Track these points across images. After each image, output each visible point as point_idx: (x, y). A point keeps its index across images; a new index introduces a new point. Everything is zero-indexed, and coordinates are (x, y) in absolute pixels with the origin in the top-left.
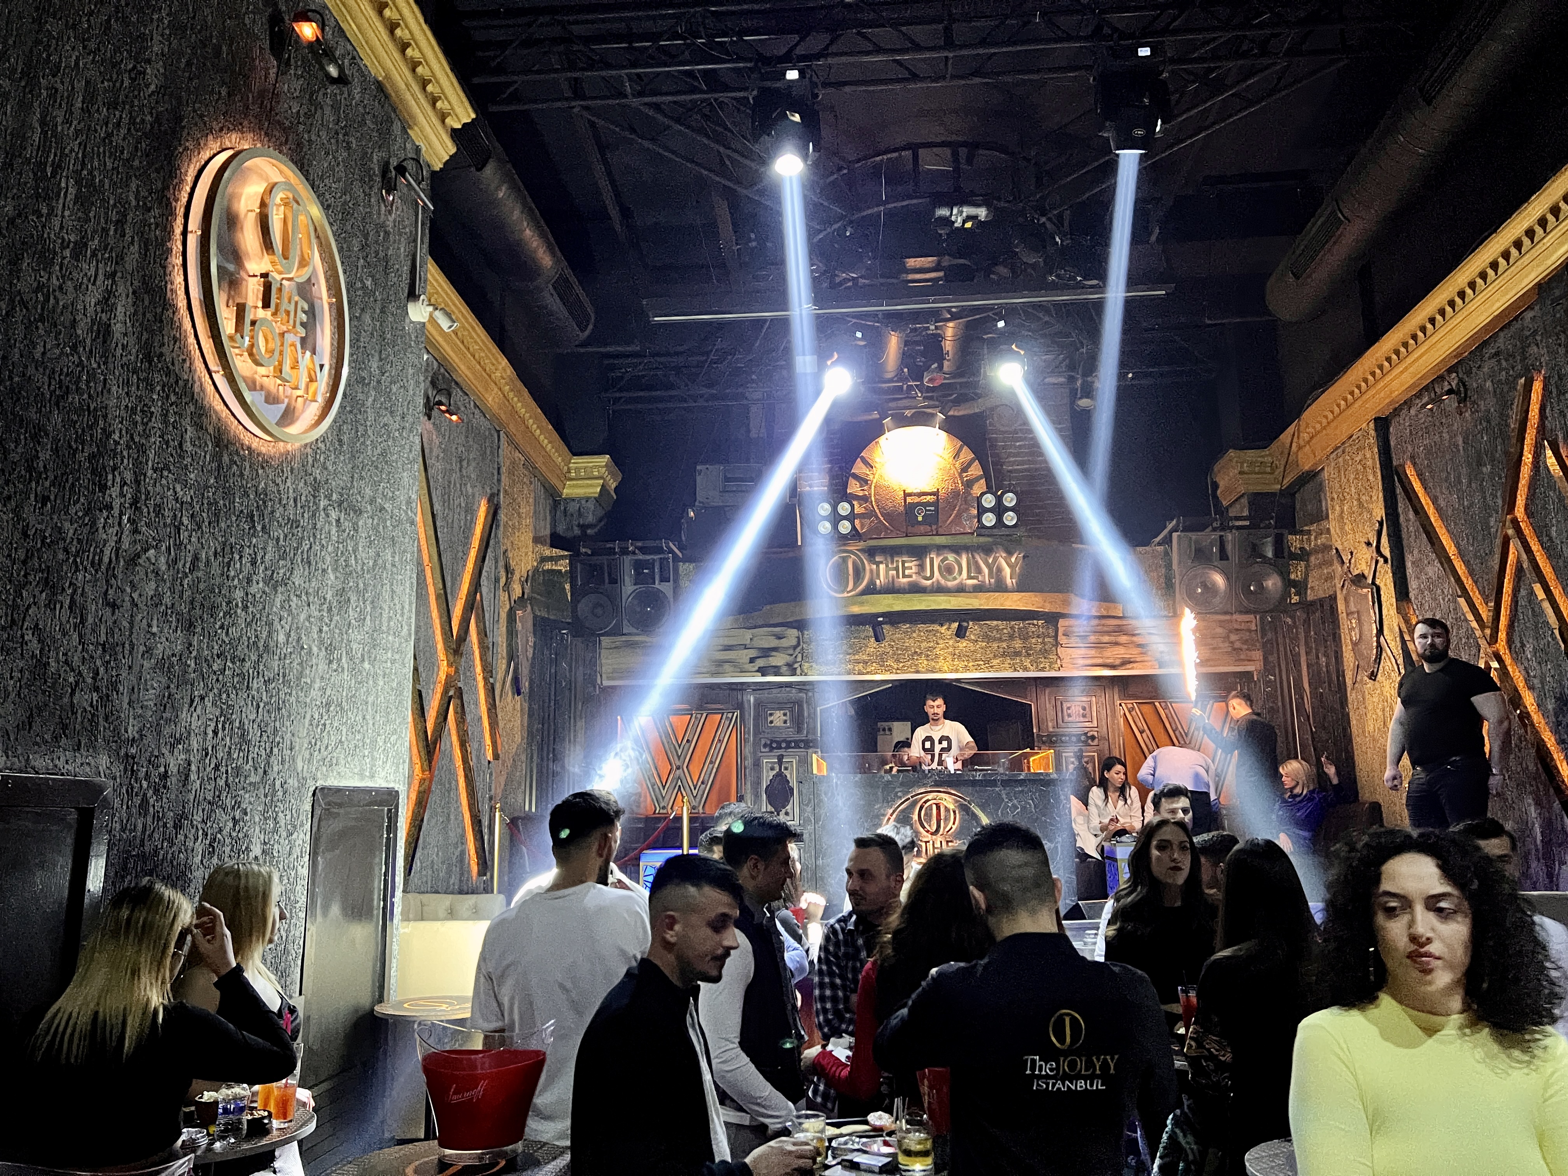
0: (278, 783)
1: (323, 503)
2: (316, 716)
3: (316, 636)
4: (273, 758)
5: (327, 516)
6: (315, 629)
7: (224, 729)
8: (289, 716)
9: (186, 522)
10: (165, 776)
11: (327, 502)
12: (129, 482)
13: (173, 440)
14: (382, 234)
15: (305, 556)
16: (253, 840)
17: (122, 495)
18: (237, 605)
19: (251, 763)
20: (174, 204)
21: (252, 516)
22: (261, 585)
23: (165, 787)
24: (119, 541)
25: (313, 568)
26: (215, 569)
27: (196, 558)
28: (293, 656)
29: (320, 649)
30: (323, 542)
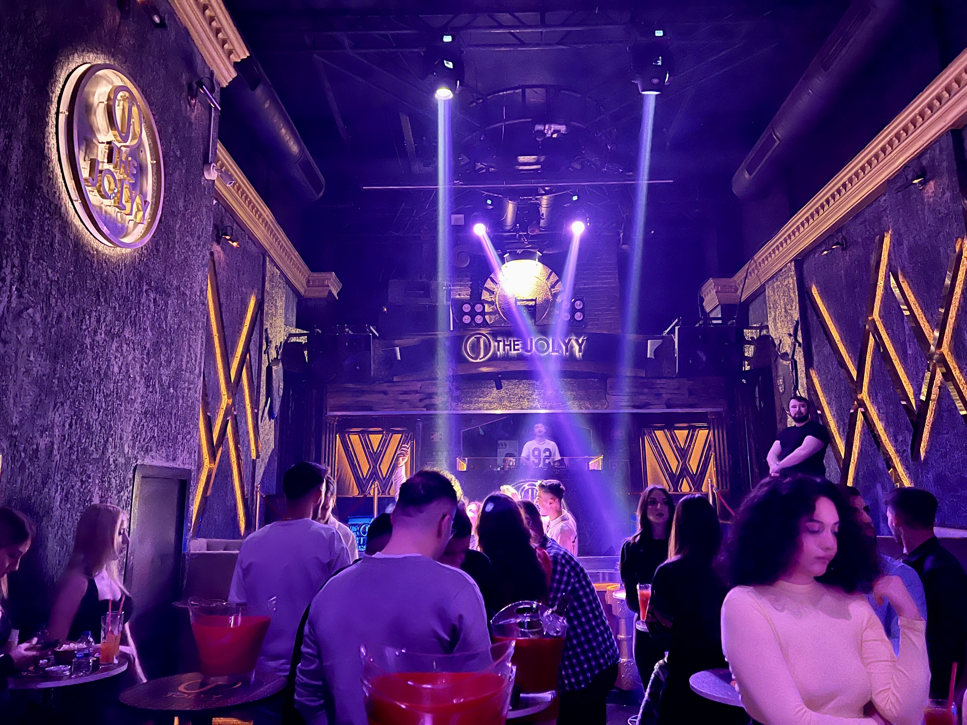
0: (111, 460)
1: (145, 287)
2: (138, 420)
3: (138, 370)
4: (109, 444)
5: (148, 295)
6: (138, 366)
7: (76, 424)
8: (120, 418)
9: (54, 293)
10: (37, 450)
11: (147, 287)
12: (17, 265)
13: (47, 241)
14: (187, 123)
15: (133, 319)
16: (94, 495)
17: (12, 273)
18: (87, 347)
19: (94, 446)
20: (51, 94)
21: (98, 292)
22: (103, 335)
23: (36, 457)
24: (9, 302)
25: (138, 327)
26: (73, 323)
27: (60, 316)
28: (124, 381)
29: (141, 379)
30: (145, 312)
